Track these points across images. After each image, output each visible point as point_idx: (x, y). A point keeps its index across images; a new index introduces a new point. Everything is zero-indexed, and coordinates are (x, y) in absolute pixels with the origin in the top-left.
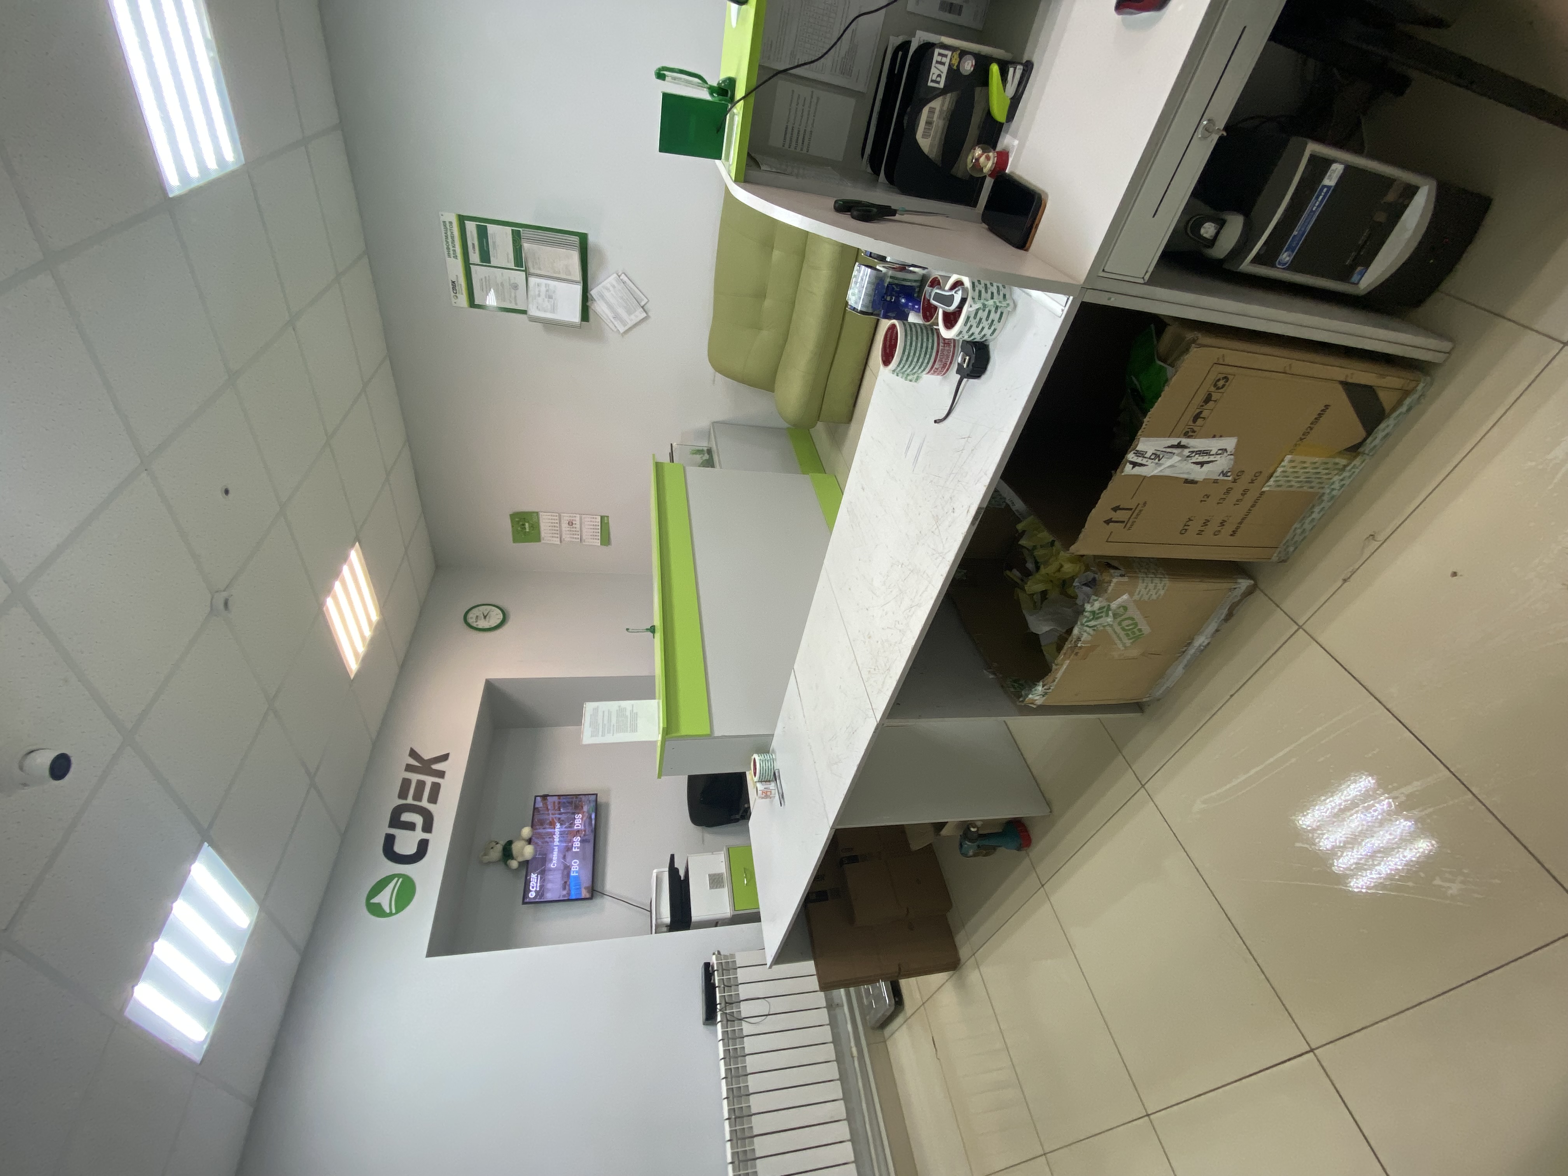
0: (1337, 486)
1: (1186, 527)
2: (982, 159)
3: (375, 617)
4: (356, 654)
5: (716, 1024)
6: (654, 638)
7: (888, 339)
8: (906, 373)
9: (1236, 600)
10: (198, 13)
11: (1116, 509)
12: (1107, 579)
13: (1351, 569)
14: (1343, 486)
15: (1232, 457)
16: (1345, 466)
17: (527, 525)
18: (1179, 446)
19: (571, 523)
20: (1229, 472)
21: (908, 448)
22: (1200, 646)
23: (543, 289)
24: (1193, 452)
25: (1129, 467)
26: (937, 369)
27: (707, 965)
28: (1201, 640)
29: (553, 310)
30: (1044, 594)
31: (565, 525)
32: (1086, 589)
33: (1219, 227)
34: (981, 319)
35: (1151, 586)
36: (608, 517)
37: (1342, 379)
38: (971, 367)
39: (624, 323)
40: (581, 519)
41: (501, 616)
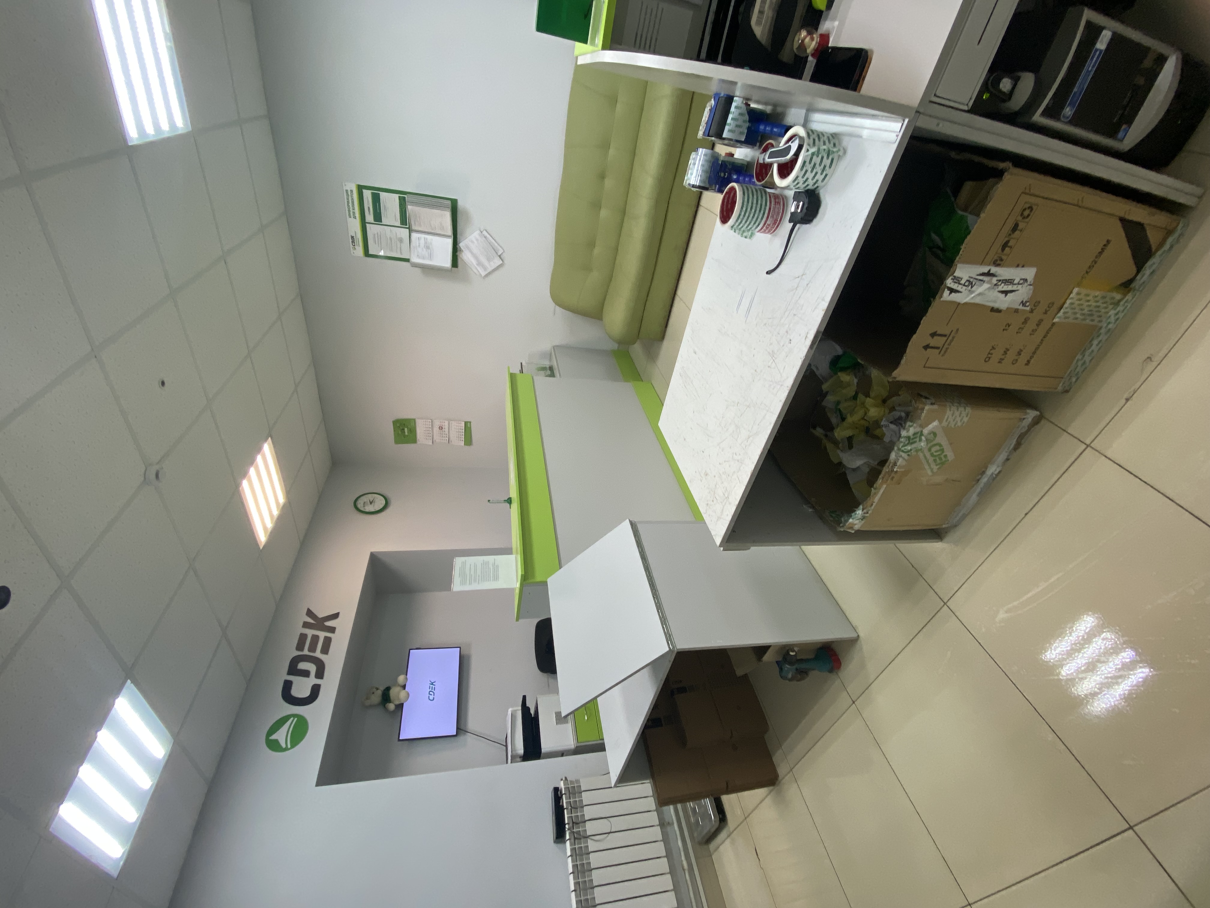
0: (1112, 319)
1: (989, 356)
2: (807, 40)
3: (282, 500)
4: (265, 528)
5: (565, 842)
6: (510, 508)
7: (725, 203)
8: (742, 229)
9: (1024, 430)
10: (160, 11)
11: (933, 335)
12: (921, 406)
13: (1132, 389)
14: (1117, 319)
15: (1031, 287)
16: (1119, 301)
17: (406, 429)
18: (989, 274)
19: (441, 428)
20: (1028, 302)
21: (739, 305)
22: (992, 474)
23: (422, 242)
24: (1000, 281)
25: (947, 292)
26: (769, 225)
27: (556, 790)
28: (992, 469)
29: (430, 257)
30: (850, 439)
31: (436, 429)
32: (892, 426)
33: (1014, 83)
34: (815, 165)
35: (957, 413)
36: (470, 422)
37: (1122, 215)
38: (805, 210)
39: (485, 269)
40: (449, 424)
41: (384, 502)
